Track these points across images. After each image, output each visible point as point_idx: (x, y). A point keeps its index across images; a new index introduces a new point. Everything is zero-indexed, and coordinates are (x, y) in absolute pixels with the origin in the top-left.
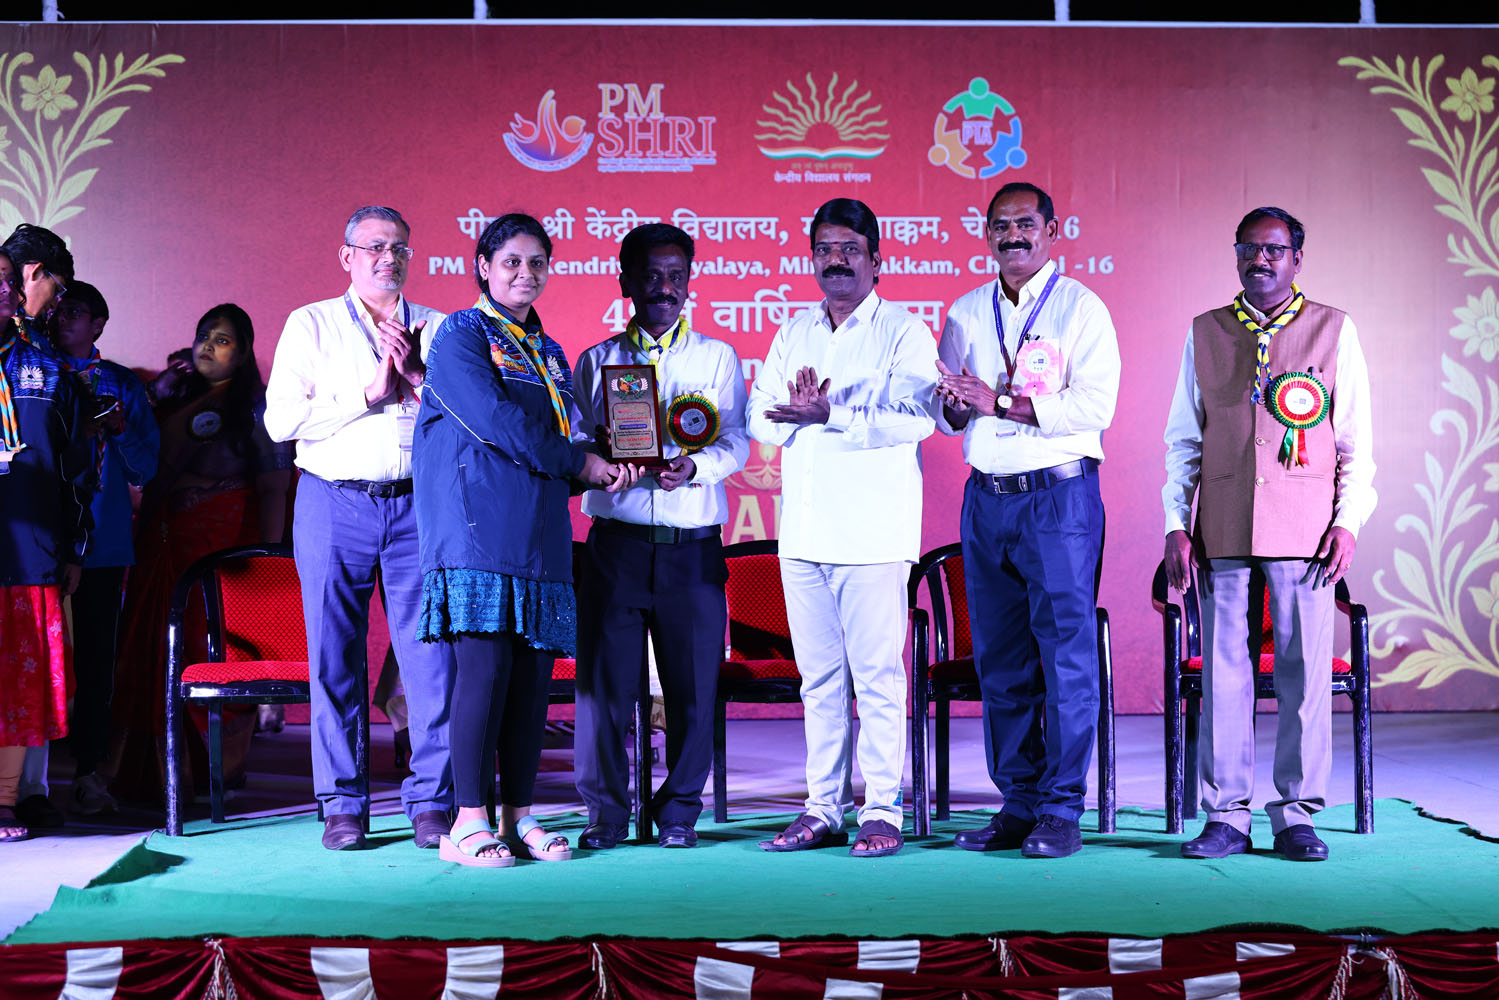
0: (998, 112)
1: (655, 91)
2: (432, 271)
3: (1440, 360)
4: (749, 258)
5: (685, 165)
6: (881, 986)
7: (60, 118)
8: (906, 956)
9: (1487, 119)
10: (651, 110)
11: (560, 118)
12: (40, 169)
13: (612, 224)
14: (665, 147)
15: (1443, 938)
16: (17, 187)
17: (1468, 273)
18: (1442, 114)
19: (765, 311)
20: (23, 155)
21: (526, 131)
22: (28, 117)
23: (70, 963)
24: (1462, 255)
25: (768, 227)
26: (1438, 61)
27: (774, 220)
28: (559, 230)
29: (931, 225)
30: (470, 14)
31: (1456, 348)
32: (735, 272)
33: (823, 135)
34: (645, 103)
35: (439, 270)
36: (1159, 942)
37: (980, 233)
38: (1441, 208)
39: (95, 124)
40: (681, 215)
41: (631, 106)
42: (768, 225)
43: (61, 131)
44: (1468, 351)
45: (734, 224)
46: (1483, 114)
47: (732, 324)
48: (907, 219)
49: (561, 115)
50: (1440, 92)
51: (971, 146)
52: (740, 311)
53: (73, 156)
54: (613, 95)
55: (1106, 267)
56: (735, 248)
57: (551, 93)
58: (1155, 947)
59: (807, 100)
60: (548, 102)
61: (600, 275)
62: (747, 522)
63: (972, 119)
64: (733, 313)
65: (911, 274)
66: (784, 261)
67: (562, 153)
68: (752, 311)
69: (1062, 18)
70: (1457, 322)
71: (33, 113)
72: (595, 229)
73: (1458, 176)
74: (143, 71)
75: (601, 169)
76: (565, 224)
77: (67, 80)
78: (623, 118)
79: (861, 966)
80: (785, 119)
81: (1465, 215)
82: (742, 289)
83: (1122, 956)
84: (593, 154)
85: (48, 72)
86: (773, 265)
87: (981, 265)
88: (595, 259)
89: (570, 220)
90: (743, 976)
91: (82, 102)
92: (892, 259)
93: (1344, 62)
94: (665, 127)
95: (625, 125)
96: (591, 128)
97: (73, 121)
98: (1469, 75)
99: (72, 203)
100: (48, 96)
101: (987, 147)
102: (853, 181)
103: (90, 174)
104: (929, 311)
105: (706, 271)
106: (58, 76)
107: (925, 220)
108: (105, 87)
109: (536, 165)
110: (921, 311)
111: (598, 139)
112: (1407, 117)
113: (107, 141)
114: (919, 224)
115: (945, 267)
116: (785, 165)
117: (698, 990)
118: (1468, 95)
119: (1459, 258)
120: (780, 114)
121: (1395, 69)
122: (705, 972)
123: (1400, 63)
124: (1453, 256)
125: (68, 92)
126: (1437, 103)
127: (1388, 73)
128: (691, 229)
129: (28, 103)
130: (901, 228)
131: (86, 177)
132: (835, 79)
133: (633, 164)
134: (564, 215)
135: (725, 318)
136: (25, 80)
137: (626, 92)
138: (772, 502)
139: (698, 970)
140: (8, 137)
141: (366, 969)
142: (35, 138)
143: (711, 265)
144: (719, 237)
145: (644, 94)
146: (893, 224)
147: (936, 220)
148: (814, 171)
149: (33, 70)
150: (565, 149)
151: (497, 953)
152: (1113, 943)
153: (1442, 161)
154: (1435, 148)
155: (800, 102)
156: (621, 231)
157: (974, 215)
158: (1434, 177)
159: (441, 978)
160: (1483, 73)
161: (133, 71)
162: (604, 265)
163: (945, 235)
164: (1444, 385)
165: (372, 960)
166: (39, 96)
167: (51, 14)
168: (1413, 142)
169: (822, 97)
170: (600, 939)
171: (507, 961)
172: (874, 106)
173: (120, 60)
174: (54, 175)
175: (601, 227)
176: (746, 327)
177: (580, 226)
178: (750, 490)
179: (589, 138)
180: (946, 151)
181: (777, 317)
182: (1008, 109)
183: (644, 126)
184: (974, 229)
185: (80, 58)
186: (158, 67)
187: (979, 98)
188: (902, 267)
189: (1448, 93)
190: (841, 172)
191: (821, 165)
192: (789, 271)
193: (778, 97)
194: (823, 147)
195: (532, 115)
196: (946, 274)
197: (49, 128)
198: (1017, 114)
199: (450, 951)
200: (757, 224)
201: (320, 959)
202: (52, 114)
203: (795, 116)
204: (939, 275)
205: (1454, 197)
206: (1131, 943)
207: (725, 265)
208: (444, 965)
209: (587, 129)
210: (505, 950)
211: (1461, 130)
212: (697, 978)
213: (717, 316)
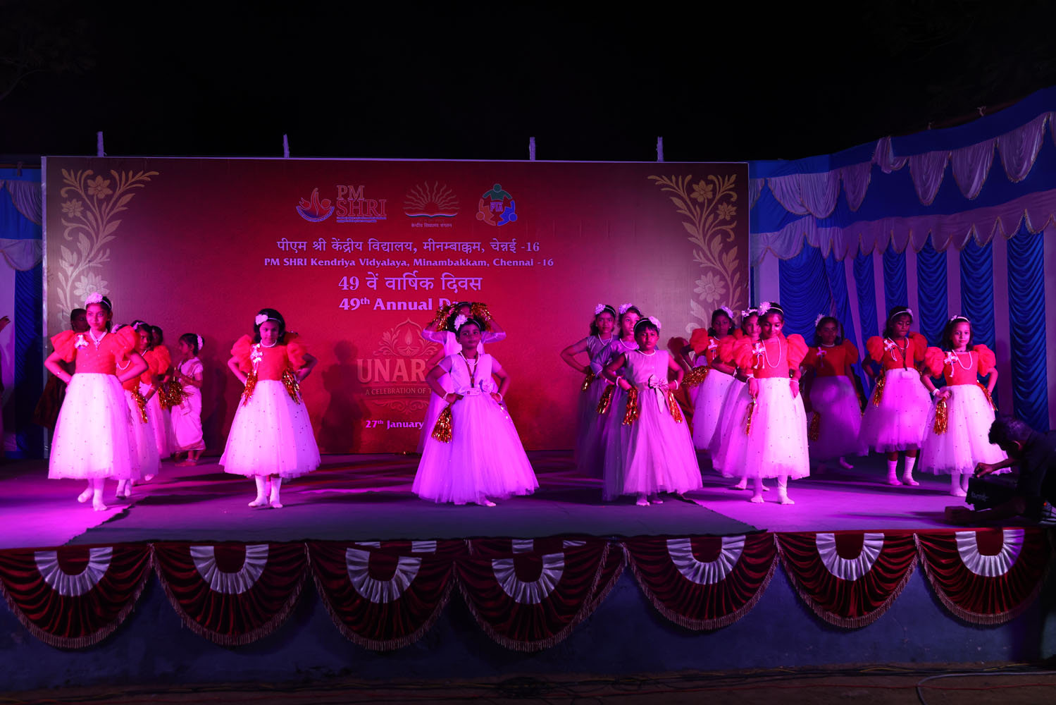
0: (505, 198)
1: (361, 188)
2: (266, 264)
3: (690, 302)
4: (400, 259)
5: (374, 220)
6: (420, 559)
7: (105, 199)
8: (430, 546)
9: (710, 201)
10: (359, 197)
11: (320, 201)
12: (96, 220)
13: (343, 245)
14: (365, 213)
15: (645, 538)
16: (86, 227)
17: (702, 266)
18: (690, 199)
19: (407, 281)
20: (89, 214)
21: (306, 205)
22: (91, 198)
23: (91, 554)
24: (699, 258)
25: (409, 246)
26: (689, 177)
27: (411, 243)
28: (320, 247)
29: (477, 245)
30: (283, 157)
31: (696, 297)
32: (394, 265)
33: (431, 208)
34: (357, 193)
35: (269, 263)
36: (532, 540)
37: (498, 248)
38: (690, 239)
39: (121, 200)
40: (371, 241)
41: (350, 195)
42: (409, 245)
43: (105, 203)
44: (702, 298)
45: (394, 245)
46: (708, 200)
47: (393, 286)
48: (467, 243)
49: (321, 198)
50: (690, 190)
51: (494, 212)
52: (396, 281)
53: (110, 215)
54: (343, 190)
55: (551, 263)
56: (395, 255)
57: (317, 189)
58: (530, 543)
59: (425, 192)
60: (315, 193)
61: (337, 266)
62: (400, 370)
63: (495, 201)
64: (394, 282)
65: (469, 266)
66: (415, 260)
67: (321, 215)
68: (402, 281)
69: (532, 159)
70: (698, 286)
71: (93, 196)
72: (335, 246)
73: (698, 226)
74: (141, 178)
75: (337, 221)
76: (322, 244)
77: (108, 182)
78: (347, 200)
79: (413, 551)
80: (416, 201)
81: (700, 242)
82: (397, 272)
83: (517, 546)
84: (334, 215)
85: (99, 179)
86: (411, 263)
87: (496, 262)
88: (335, 259)
89: (324, 243)
90: (366, 555)
91: (114, 192)
92: (461, 260)
93: (649, 178)
94: (365, 203)
95: (348, 203)
96: (334, 204)
97: (110, 200)
98: (702, 183)
99: (110, 235)
100: (99, 188)
101: (500, 213)
102: (444, 227)
103: (118, 222)
104: (476, 282)
105: (382, 264)
106: (104, 180)
107: (475, 243)
108: (124, 185)
109: (310, 220)
110: (473, 281)
111: (337, 209)
112: (676, 201)
113: (126, 208)
114: (472, 245)
115: (483, 263)
116: (416, 220)
117: (347, 561)
118: (702, 191)
119: (698, 259)
120: (414, 198)
121: (671, 181)
122: (349, 554)
123: (673, 178)
124: (696, 259)
125: (108, 187)
126: (688, 195)
127: (668, 182)
128: (376, 247)
129: (91, 192)
130: (465, 247)
131: (116, 223)
132: (437, 183)
133: (351, 219)
134: (322, 241)
135: (390, 284)
136: (89, 182)
137: (348, 189)
138: (411, 361)
139: (347, 553)
140: (82, 205)
141: (212, 554)
142: (94, 206)
143: (384, 263)
144: (388, 250)
145: (356, 190)
146: (461, 245)
147: (479, 243)
148: (428, 223)
149: (93, 178)
150: (322, 214)
151: (266, 547)
152: (514, 541)
153: (691, 218)
154: (688, 213)
155: (422, 194)
156: (346, 247)
157: (495, 241)
158: (686, 225)
159: (244, 557)
160: (708, 182)
161: (136, 178)
162: (339, 262)
163: (483, 249)
164: (692, 312)
165: (215, 550)
166: (95, 188)
167: (101, 154)
168: (679, 211)
169: (431, 192)
170: (308, 541)
171: (270, 550)
172: (453, 195)
173: (131, 173)
174: (102, 223)
175: (338, 246)
176: (399, 289)
177: (329, 245)
178: (401, 357)
179: (333, 208)
180: (484, 214)
181: (412, 284)
182: (510, 197)
183: (356, 203)
184: (495, 247)
185: (113, 172)
186: (147, 177)
187: (497, 191)
188: (465, 263)
189: (694, 191)
190: (439, 224)
191: (431, 220)
192: (418, 264)
193: (413, 191)
194: (432, 213)
195: (308, 198)
196: (483, 266)
197: (100, 202)
198: (513, 199)
199: (247, 547)
200: (404, 245)
201: (193, 550)
202: (101, 196)
203: (419, 199)
204: (480, 266)
205: (697, 235)
206: (521, 541)
207: (390, 262)
208: (245, 553)
209: (331, 205)
210: (269, 547)
211: (699, 206)
212: (347, 556)
213: (387, 283)
